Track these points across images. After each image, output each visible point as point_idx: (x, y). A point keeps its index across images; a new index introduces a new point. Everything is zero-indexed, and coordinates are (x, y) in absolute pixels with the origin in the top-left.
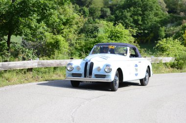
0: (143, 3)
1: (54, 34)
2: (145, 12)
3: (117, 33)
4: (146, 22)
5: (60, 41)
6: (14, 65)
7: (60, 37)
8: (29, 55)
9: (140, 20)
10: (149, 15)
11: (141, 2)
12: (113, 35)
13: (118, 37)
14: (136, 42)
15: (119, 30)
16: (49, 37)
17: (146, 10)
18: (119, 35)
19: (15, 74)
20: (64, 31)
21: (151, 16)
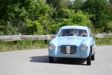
0: (96, 5)
1: (33, 20)
2: (98, 11)
3: (78, 18)
4: (99, 18)
5: (37, 25)
6: (3, 38)
7: (36, 22)
8: (14, 32)
9: (95, 17)
10: (101, 13)
11: (95, 4)
12: (75, 20)
13: (79, 21)
14: (92, 24)
15: (79, 16)
16: (29, 23)
17: (99, 10)
18: (79, 19)
20: (40, 18)
21: (103, 14)
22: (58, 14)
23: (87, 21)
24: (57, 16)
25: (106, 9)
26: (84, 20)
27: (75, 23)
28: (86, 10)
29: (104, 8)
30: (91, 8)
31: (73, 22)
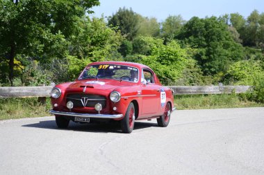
0: (207, 30)
1: (80, 58)
2: (210, 43)
3: (169, 54)
4: (212, 56)
6: (18, 91)
7: (87, 61)
8: (42, 81)
9: (204, 54)
10: (216, 46)
11: (204, 29)
12: (164, 57)
13: (171, 60)
14: (198, 66)
15: (172, 49)
16: (72, 62)
17: (212, 40)
18: (172, 56)
19: (19, 105)
20: (93, 52)
21: (220, 49)
22: (133, 46)
23: (187, 61)
24: (131, 51)
25: (227, 39)
26: (182, 58)
27: (163, 64)
28: (187, 40)
29: (222, 37)
30: (196, 36)
31: (160, 61)
